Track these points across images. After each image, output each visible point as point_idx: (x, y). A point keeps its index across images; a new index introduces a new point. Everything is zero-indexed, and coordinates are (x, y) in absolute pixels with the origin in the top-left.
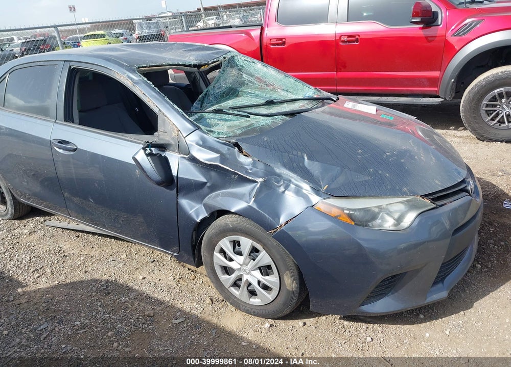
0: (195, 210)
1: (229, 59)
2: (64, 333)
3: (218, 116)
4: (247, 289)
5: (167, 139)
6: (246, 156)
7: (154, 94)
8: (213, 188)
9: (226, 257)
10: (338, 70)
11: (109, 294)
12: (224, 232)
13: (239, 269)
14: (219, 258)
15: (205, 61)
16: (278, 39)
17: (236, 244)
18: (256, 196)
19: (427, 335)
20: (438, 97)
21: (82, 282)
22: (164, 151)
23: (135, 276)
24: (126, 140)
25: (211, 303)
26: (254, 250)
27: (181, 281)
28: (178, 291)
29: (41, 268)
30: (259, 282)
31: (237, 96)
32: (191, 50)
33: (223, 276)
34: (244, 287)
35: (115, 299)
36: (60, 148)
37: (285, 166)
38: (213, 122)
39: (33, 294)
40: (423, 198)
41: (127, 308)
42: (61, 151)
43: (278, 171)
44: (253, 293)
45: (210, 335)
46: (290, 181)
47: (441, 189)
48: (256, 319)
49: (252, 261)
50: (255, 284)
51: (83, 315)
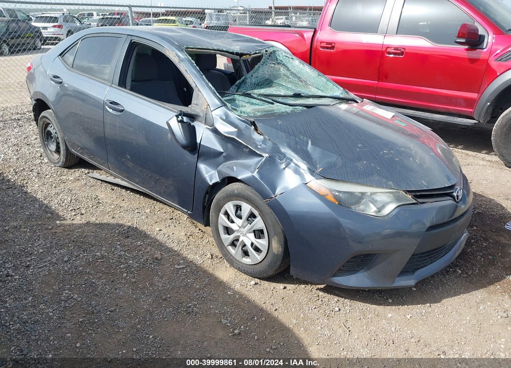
0: (210, 175)
1: (271, 53)
2: (86, 259)
3: (247, 99)
4: (242, 249)
5: (198, 111)
6: (259, 134)
7: (194, 71)
8: (228, 158)
9: (228, 219)
10: (379, 79)
11: (128, 237)
12: (230, 197)
13: (238, 231)
14: (223, 219)
15: (248, 51)
16: (328, 43)
17: (238, 208)
18: (260, 168)
19: (390, 315)
20: (474, 119)
21: (109, 224)
22: (193, 121)
23: (153, 227)
24: (164, 108)
25: (211, 257)
26: (252, 216)
27: (191, 237)
28: (186, 244)
29: (78, 209)
30: (252, 244)
31: (270, 87)
32: (239, 41)
33: (224, 236)
34: (239, 247)
35: (132, 241)
36: (110, 108)
37: (290, 147)
38: (241, 103)
39: (68, 227)
40: (406, 193)
41: (140, 250)
42: (111, 111)
43: (283, 150)
44: (246, 253)
45: (203, 281)
46: (291, 160)
47: (425, 188)
48: (245, 276)
49: (249, 225)
50: (249, 245)
51: (104, 249)
